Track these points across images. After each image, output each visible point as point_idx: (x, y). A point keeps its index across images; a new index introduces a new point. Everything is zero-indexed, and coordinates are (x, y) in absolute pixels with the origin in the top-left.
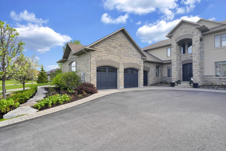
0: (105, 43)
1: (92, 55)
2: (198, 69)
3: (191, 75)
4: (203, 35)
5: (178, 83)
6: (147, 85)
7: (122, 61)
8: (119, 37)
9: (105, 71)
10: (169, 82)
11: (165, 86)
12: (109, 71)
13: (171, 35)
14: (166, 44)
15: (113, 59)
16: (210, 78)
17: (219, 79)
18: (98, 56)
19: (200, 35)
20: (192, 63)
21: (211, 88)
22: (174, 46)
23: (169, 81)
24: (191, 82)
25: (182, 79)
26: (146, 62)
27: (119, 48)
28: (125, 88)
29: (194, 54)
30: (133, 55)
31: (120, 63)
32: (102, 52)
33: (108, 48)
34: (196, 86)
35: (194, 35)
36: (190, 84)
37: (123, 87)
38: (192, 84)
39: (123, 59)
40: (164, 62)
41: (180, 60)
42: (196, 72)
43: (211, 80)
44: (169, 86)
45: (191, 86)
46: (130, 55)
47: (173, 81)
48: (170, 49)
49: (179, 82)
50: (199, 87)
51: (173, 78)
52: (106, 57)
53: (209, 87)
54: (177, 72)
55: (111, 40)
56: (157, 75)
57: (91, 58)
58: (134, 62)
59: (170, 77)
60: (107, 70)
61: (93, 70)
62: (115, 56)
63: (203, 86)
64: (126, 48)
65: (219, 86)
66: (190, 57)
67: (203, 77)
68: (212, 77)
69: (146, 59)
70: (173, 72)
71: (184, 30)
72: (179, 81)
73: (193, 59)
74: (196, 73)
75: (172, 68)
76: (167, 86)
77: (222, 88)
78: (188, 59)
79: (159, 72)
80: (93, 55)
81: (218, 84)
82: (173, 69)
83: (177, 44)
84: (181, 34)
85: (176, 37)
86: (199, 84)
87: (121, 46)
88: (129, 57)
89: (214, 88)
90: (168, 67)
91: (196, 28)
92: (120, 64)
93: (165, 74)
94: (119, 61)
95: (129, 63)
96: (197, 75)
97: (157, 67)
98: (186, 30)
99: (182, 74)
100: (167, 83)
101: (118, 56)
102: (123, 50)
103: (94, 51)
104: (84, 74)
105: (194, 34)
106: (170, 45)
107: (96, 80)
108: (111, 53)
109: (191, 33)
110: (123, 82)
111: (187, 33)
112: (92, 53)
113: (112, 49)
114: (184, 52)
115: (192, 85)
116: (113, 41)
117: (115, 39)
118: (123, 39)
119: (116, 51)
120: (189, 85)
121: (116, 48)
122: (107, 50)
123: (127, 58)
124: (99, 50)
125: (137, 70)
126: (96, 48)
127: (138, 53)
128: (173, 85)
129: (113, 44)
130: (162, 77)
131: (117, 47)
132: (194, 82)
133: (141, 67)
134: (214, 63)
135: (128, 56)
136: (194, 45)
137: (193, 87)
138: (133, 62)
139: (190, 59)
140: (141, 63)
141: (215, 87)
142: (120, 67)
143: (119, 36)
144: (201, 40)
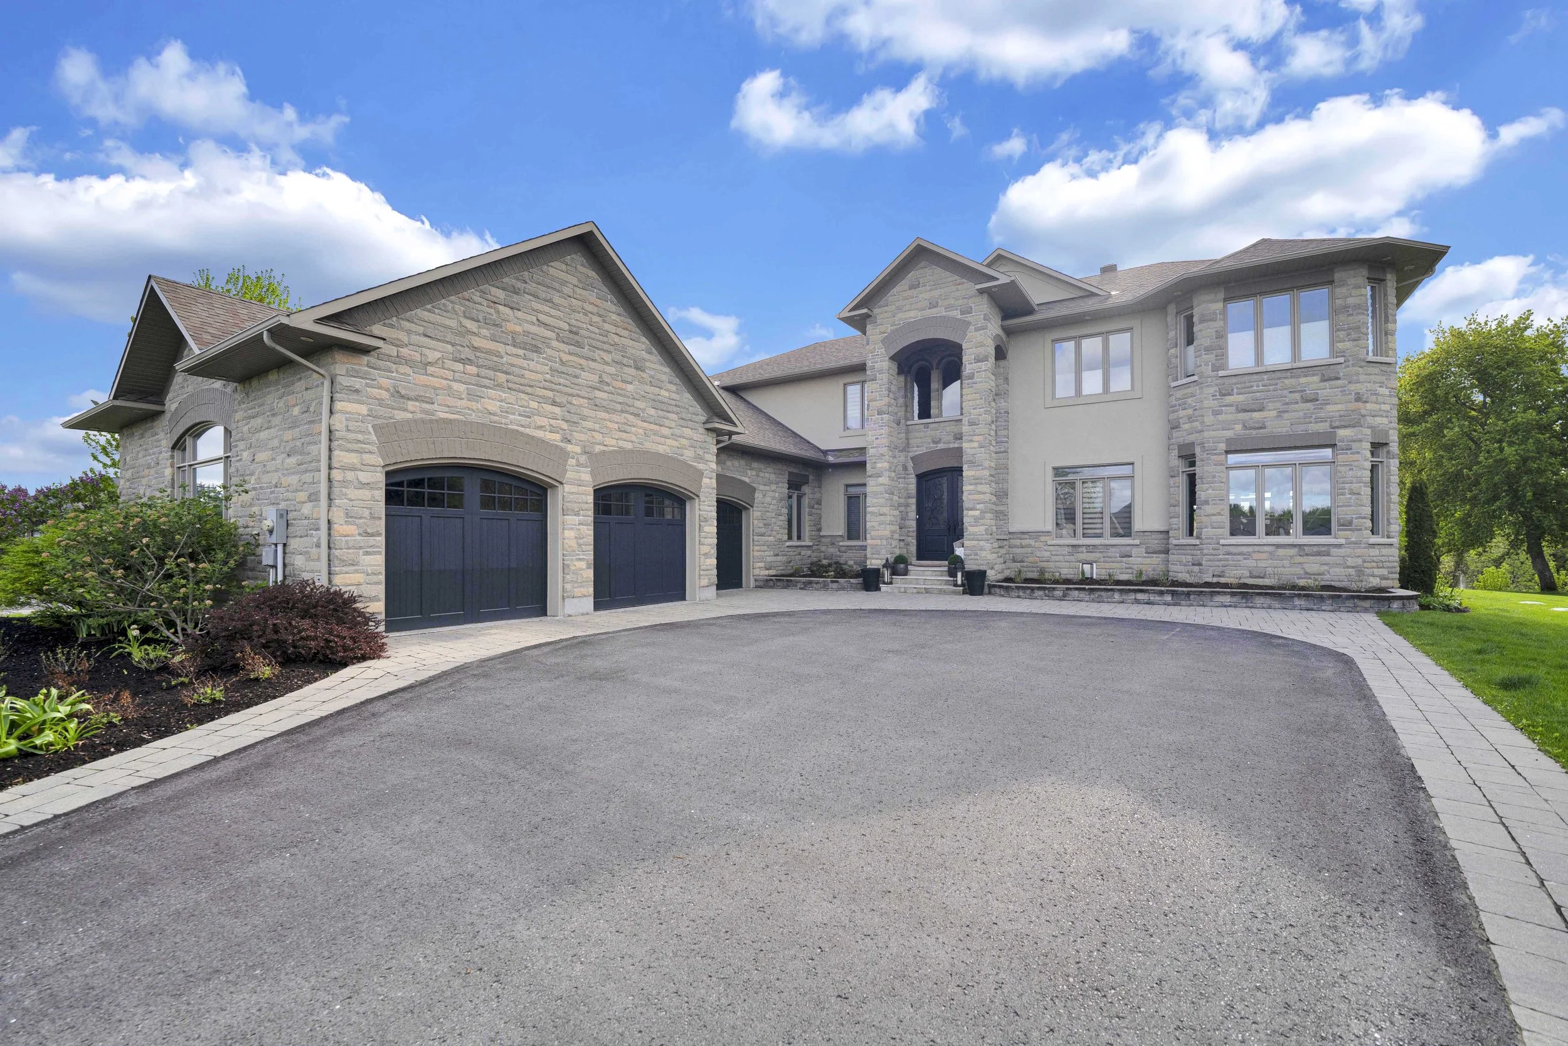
0: (452, 303)
1: (344, 381)
2: (987, 497)
3: (956, 531)
4: (1009, 332)
5: (894, 573)
6: (739, 585)
7: (583, 437)
8: (564, 283)
9: (457, 502)
10: (851, 563)
11: (835, 586)
12: (487, 503)
13: (865, 311)
14: (842, 363)
15: (514, 421)
16: (1032, 542)
17: (1070, 549)
18: (397, 394)
19: (994, 327)
20: (960, 470)
21: (1041, 593)
22: (881, 371)
23: (850, 561)
24: (956, 565)
25: (913, 549)
26: (731, 450)
27: (560, 351)
28: (598, 606)
29: (972, 423)
30: (657, 404)
31: (569, 447)
32: (430, 369)
33: (477, 342)
34: (975, 583)
35: (972, 328)
36: (952, 573)
37: (590, 602)
38: (959, 575)
39: (588, 424)
40: (831, 459)
41: (906, 448)
42: (977, 513)
43: (1038, 554)
44: (855, 588)
45: (956, 585)
46: (638, 404)
47: (874, 563)
48: (858, 387)
49: (898, 567)
50: (992, 590)
51: (874, 546)
52: (459, 403)
53: (1032, 589)
54: (891, 515)
55: (500, 294)
56: (794, 527)
57: (338, 406)
58: (661, 449)
59: (858, 538)
60: (472, 491)
61: (353, 493)
62: (534, 405)
63: (1009, 585)
64: (608, 358)
65: (1067, 581)
66: (951, 438)
67: (1005, 539)
68: (1043, 538)
69: (730, 434)
70: (872, 513)
71: (924, 295)
72: (901, 559)
73: (965, 445)
74: (976, 519)
75: (869, 489)
76: (843, 589)
77: (1082, 595)
78: (941, 446)
79: (806, 510)
80: (358, 383)
81: (1067, 572)
82: (875, 494)
83: (895, 367)
84: (912, 314)
85: (890, 329)
86: (992, 575)
87: (572, 338)
88: (631, 418)
89: (1049, 594)
90: (847, 486)
91: (981, 292)
92: (565, 455)
93: (835, 523)
94: (557, 437)
95: (622, 452)
96: (983, 528)
97: (795, 485)
98: (936, 293)
99: (913, 524)
100: (841, 573)
101: (554, 403)
102: (592, 371)
103: (365, 350)
104: (283, 515)
105: (968, 318)
106: (860, 368)
107: (378, 561)
108: (502, 377)
109: (956, 314)
110: (590, 574)
111: (940, 312)
112: (342, 366)
113: (509, 354)
114: (925, 413)
115: (959, 582)
116: (515, 298)
117: (532, 287)
118: (591, 296)
119: (536, 368)
120: (947, 583)
121: (536, 350)
122: (467, 353)
123: (615, 417)
124: (404, 351)
125: (679, 500)
126: (377, 329)
127: (687, 397)
128: (870, 580)
129: (518, 322)
130: (818, 538)
131: (546, 341)
132: (970, 566)
133: (706, 481)
134: (1050, 473)
135: (619, 407)
136: (971, 377)
137: (964, 593)
138: (649, 446)
139: (952, 446)
140: (699, 458)
141: (1054, 589)
142: (569, 475)
143: (556, 270)
144: (1000, 354)
